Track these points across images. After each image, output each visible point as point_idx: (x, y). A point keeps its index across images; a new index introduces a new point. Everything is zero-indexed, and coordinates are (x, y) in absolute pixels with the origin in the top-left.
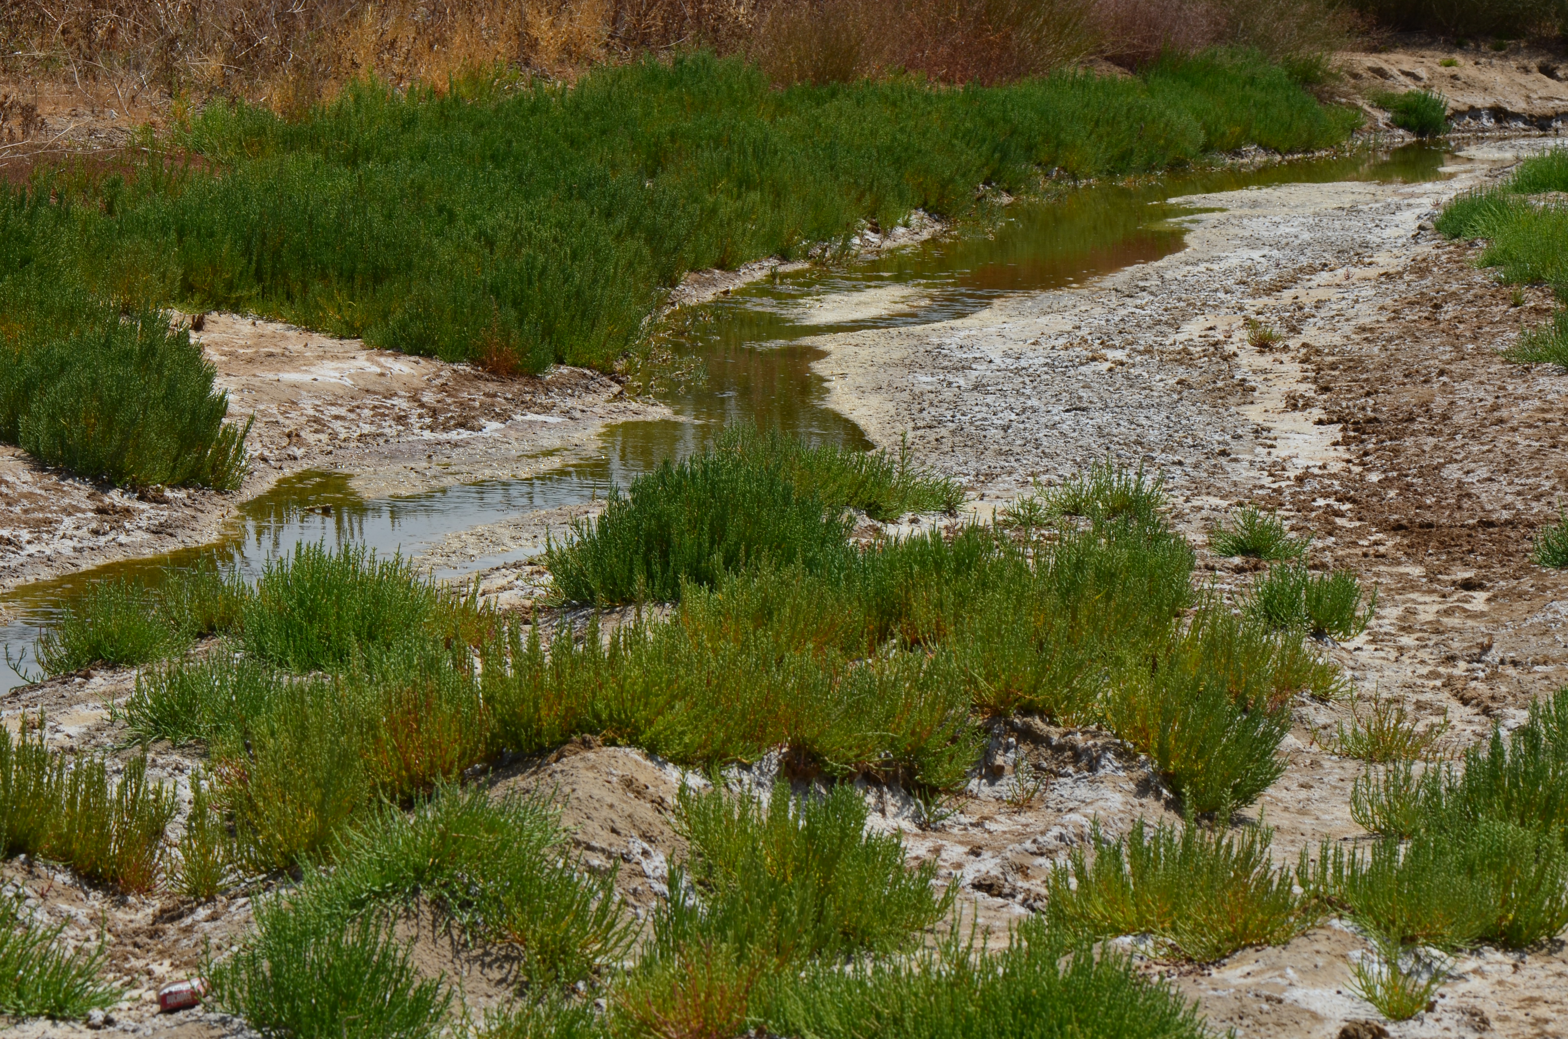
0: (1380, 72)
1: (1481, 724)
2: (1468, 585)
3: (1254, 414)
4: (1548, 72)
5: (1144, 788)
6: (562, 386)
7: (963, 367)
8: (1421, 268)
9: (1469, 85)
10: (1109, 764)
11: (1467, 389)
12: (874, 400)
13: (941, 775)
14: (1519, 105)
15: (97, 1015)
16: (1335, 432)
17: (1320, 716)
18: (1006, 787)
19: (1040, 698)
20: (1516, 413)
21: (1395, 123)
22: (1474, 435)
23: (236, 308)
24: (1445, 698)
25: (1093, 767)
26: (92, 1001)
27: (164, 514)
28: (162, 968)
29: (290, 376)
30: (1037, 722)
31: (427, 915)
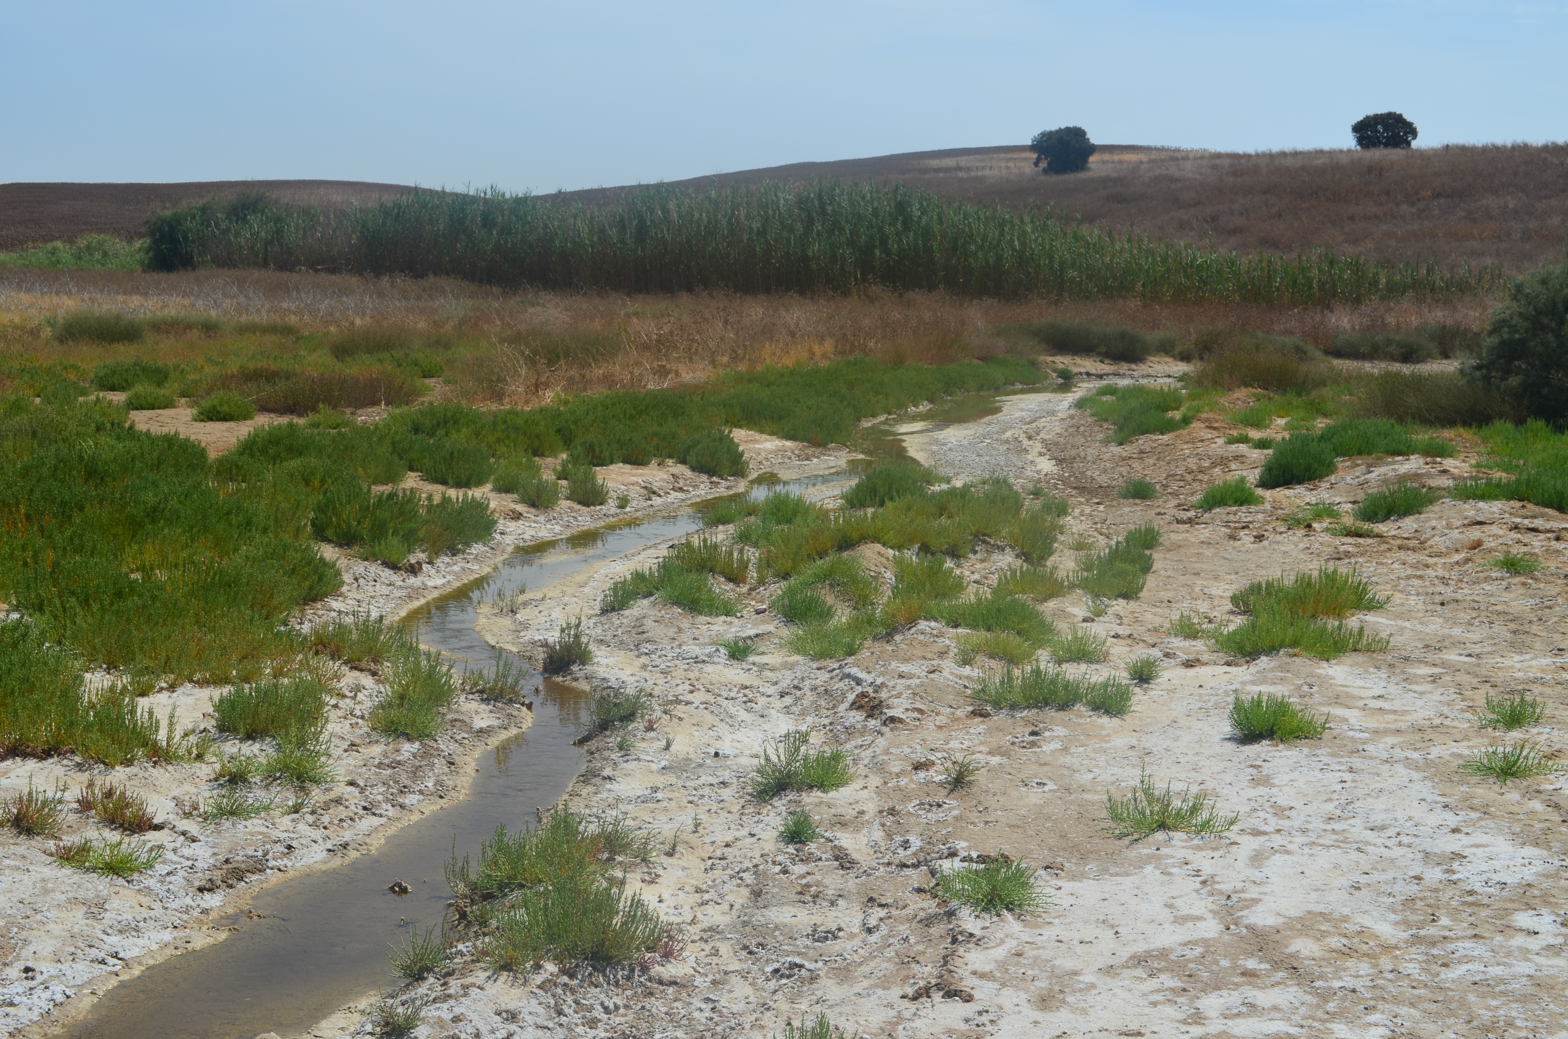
0: (1054, 362)
1: (1106, 540)
2: (1098, 503)
3: (1030, 457)
4: (1102, 362)
5: (1017, 556)
6: (833, 449)
7: (945, 444)
8: (1072, 417)
9: (1079, 366)
10: (1008, 550)
11: (1090, 451)
12: (921, 453)
13: (962, 552)
14: (1093, 371)
15: (739, 615)
16: (1053, 462)
17: (1061, 538)
18: (979, 556)
19: (987, 531)
20: (1105, 457)
21: (1058, 377)
22: (1094, 463)
23: (740, 427)
24: (1096, 534)
25: (1003, 550)
26: (737, 611)
27: (728, 484)
28: (753, 603)
29: (758, 446)
30: (987, 538)
31: (828, 587)
